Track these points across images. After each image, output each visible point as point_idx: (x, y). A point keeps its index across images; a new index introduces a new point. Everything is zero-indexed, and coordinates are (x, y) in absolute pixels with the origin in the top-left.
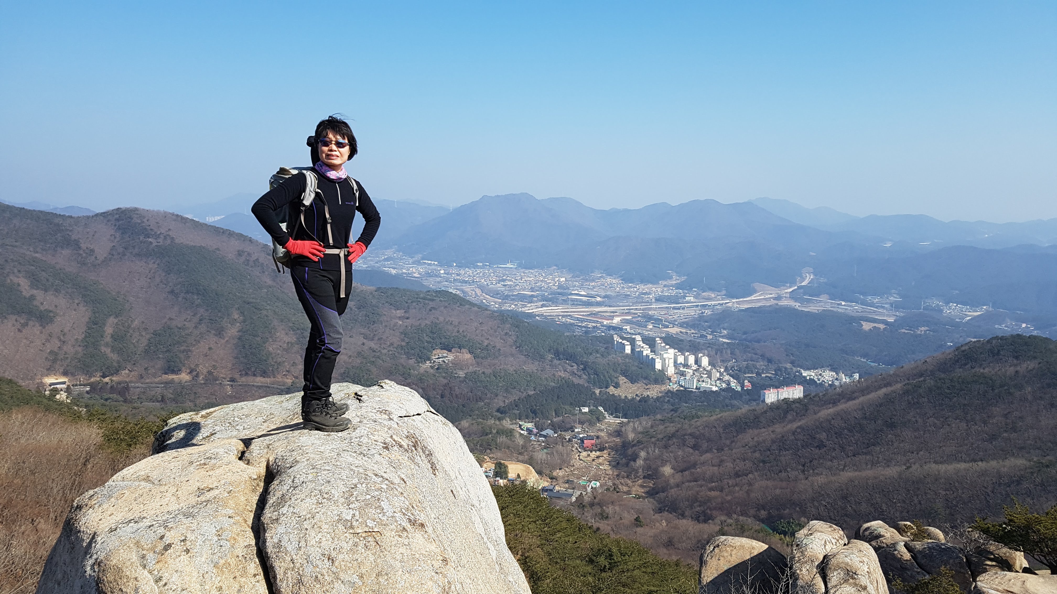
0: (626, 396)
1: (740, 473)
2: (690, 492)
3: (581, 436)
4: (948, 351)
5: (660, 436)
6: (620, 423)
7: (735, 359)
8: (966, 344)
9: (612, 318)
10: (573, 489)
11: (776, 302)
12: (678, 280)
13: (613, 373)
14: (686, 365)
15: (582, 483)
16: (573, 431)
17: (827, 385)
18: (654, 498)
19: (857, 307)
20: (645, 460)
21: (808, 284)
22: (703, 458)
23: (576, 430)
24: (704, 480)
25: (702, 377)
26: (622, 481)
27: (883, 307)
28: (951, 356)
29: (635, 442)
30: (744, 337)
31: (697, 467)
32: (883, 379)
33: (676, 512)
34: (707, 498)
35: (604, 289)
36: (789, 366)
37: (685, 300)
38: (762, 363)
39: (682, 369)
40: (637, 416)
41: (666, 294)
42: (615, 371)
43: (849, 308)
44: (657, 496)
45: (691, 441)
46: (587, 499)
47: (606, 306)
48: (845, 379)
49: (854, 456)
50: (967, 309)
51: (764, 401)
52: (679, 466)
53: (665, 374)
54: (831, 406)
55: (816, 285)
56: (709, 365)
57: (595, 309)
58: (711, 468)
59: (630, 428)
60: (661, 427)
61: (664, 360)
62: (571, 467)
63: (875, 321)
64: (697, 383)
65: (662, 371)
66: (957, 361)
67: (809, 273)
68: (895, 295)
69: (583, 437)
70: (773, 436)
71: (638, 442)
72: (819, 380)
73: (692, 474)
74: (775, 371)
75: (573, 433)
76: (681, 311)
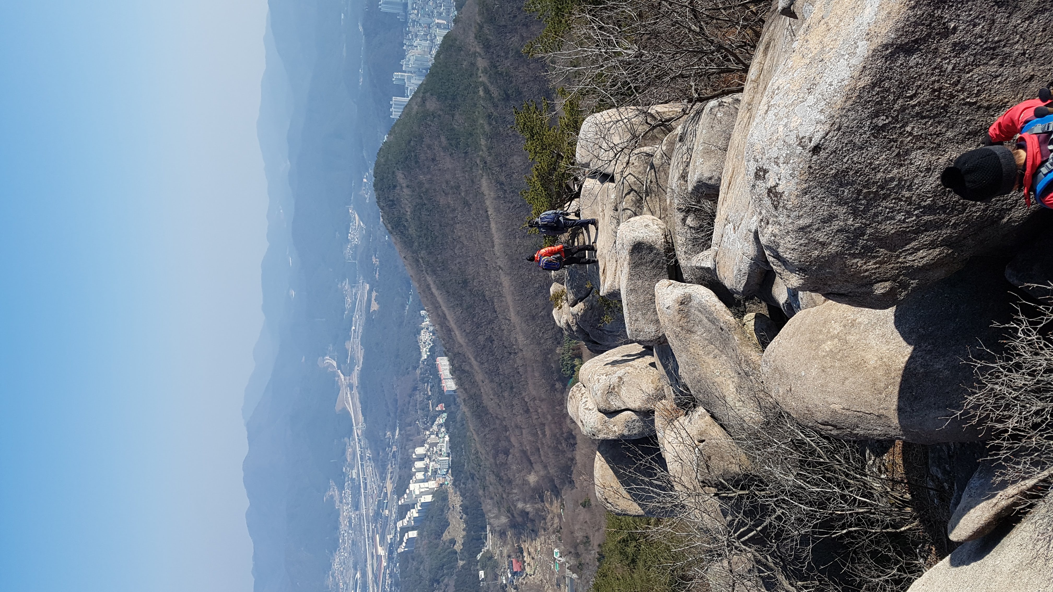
0: (464, 530)
1: (525, 409)
2: (550, 454)
3: (510, 576)
4: (394, 240)
5: (500, 490)
6: (492, 533)
7: (415, 422)
8: (386, 226)
9: (379, 557)
10: (564, 578)
11: (354, 389)
12: (334, 488)
13: (440, 547)
14: (426, 469)
15: (557, 569)
16: (506, 585)
17: (433, 337)
18: (561, 489)
19: (356, 316)
20: (525, 502)
21: (334, 360)
22: (516, 445)
23: (504, 582)
24: (537, 442)
25: (436, 452)
26: (549, 524)
27: (356, 294)
28: (398, 238)
29: (509, 515)
30: (392, 415)
31: (525, 449)
32: (424, 291)
33: (571, 466)
34: (553, 438)
35: (347, 571)
36: (418, 371)
37: (356, 479)
38: (418, 396)
39: (430, 474)
40: (483, 515)
41: (350, 499)
42: (437, 545)
43: (358, 322)
44: (558, 486)
45: (502, 457)
46: (573, 562)
47: (366, 566)
48: (427, 322)
49: (496, 312)
50: (353, 225)
51: (455, 391)
52: (527, 468)
53: (436, 491)
54: (453, 333)
55: (336, 353)
56: (424, 446)
57: (370, 578)
58: (524, 436)
59: (495, 522)
60: (491, 489)
61: (422, 494)
62: (543, 583)
63: (369, 300)
64: (443, 456)
65: (434, 493)
66: (402, 232)
67: (324, 360)
68: (344, 284)
69: (510, 573)
70: (487, 381)
71: (508, 511)
72: (430, 344)
73: (532, 453)
74: (425, 383)
75: (508, 585)
76: (368, 481)
